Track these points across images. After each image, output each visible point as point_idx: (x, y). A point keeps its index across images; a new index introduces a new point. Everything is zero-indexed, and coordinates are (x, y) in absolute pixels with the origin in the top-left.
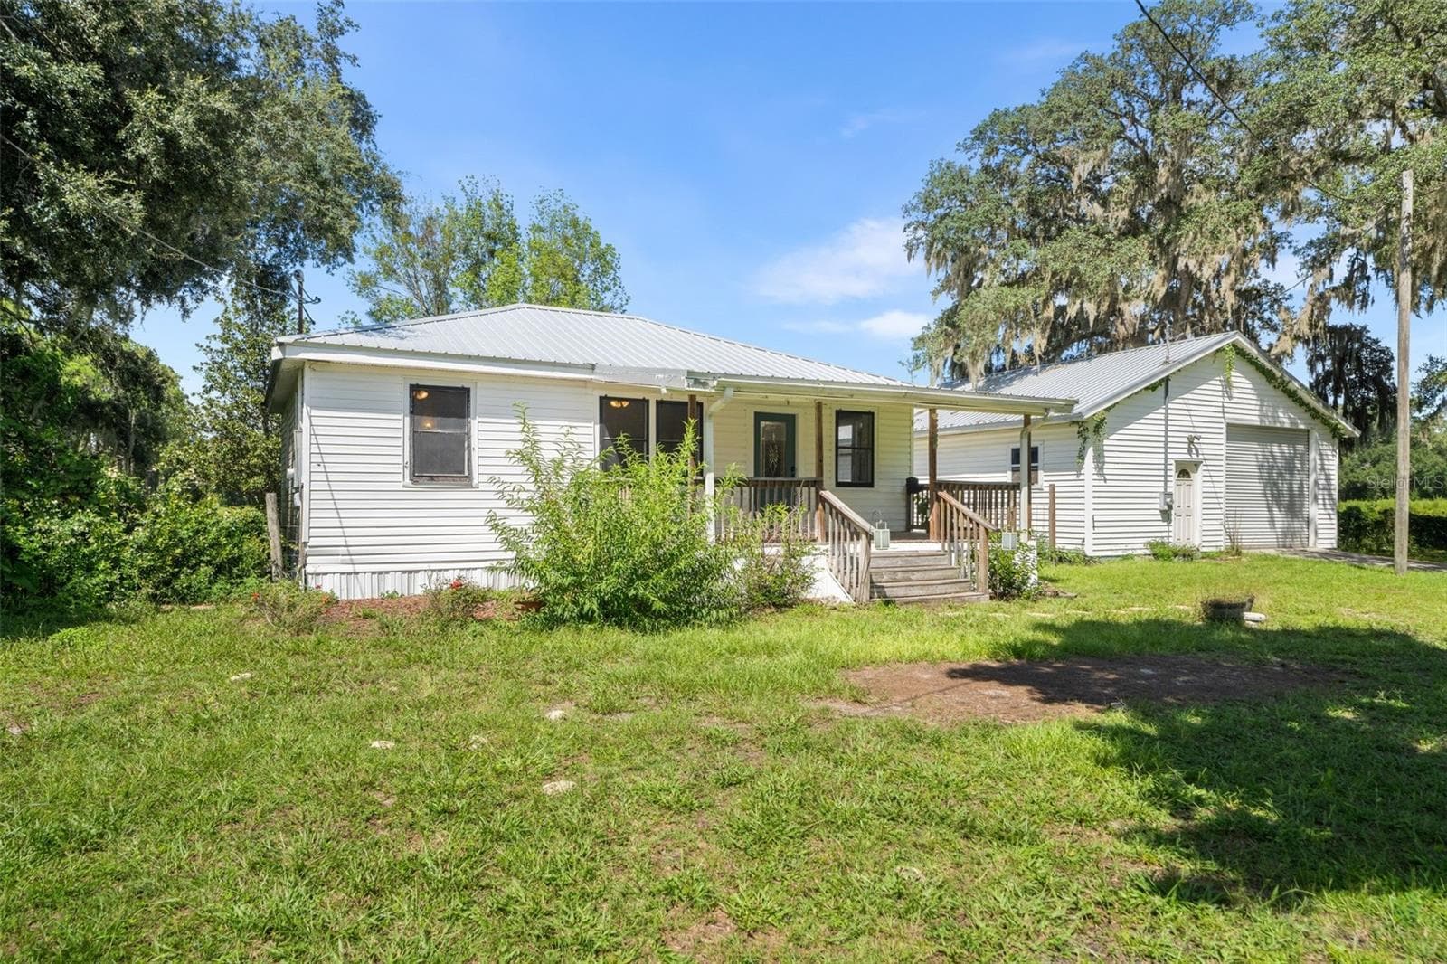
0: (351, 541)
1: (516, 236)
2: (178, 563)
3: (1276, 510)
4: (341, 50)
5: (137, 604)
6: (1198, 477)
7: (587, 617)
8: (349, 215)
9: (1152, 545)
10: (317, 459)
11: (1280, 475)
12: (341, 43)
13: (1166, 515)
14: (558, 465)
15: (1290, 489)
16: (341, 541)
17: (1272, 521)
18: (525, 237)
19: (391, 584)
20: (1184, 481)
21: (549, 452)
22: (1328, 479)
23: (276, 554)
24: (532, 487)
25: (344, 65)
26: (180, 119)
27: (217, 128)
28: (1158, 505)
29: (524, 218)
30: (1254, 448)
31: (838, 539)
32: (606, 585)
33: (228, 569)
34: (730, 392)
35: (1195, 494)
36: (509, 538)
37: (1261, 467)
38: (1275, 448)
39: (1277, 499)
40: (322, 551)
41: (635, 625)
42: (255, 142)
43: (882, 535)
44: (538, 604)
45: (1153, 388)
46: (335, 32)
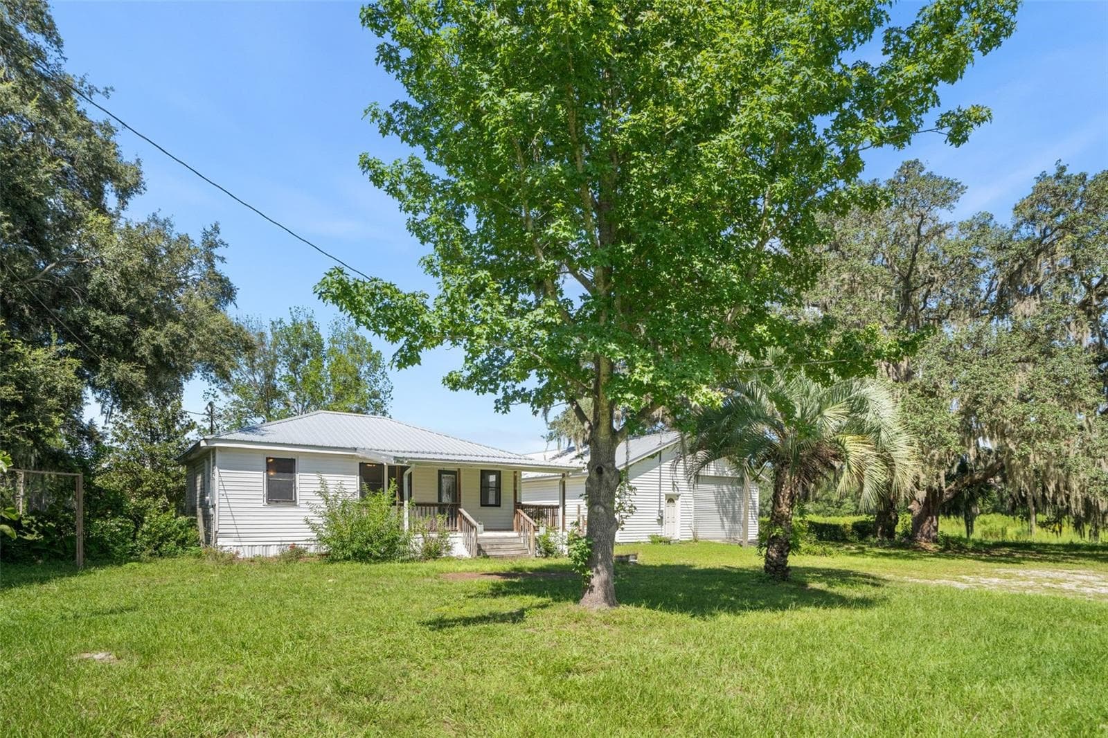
0: (240, 531)
1: (322, 346)
2: (161, 539)
3: (725, 520)
4: (215, 254)
5: (144, 556)
6: (678, 502)
7: (347, 559)
8: (228, 359)
9: (652, 537)
10: (223, 492)
11: (728, 501)
12: (216, 251)
13: (660, 521)
14: (336, 497)
15: (734, 508)
16: (235, 531)
17: (723, 526)
18: (327, 346)
19: (258, 551)
20: (671, 504)
21: (332, 491)
22: (754, 503)
23: (202, 537)
24: (324, 506)
25: (217, 262)
26: (162, 340)
27: (176, 341)
28: (656, 516)
29: (325, 334)
30: (713, 487)
31: (467, 531)
32: (355, 546)
33: (182, 542)
34: (413, 465)
35: (675, 512)
36: (314, 528)
37: (716, 498)
38: (725, 488)
39: (726, 514)
40: (225, 536)
41: (368, 562)
42: (194, 346)
43: (480, 527)
44: (327, 555)
45: (652, 457)
46: (213, 245)
